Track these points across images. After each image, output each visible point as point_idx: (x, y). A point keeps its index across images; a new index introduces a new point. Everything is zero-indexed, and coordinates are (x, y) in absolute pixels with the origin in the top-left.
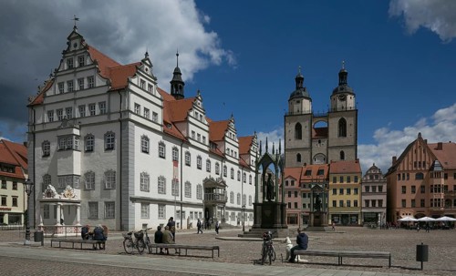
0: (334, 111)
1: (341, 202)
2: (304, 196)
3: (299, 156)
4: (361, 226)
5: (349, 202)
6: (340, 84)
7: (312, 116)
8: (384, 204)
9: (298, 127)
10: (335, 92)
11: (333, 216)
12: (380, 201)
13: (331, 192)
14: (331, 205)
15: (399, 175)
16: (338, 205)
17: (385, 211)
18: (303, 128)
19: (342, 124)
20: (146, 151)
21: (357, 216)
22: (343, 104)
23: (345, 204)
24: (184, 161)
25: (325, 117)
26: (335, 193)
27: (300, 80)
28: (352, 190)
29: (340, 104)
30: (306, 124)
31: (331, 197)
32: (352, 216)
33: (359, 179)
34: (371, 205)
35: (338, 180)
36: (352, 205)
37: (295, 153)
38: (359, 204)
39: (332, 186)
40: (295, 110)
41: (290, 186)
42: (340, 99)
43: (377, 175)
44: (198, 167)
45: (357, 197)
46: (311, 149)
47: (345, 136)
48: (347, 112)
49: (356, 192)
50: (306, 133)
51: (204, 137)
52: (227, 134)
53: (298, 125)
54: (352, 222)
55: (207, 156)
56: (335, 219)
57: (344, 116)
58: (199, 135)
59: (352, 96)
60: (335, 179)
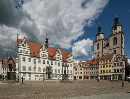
7: (103, 39)
14: (100, 72)
20: (24, 61)
21: (110, 76)
22: (116, 31)
23: (105, 71)
24: (38, 62)
25: (108, 39)
26: (101, 67)
27: (99, 28)
28: (108, 65)
29: (114, 32)
30: (100, 43)
31: (100, 69)
32: (108, 76)
33: (111, 61)
34: (116, 71)
35: (105, 62)
36: (108, 72)
37: (97, 54)
38: (111, 72)
39: (100, 65)
40: (97, 39)
41: (86, 66)
42: (114, 30)
43: (120, 58)
44: (44, 63)
45: (111, 68)
46: (103, 52)
47: (116, 44)
48: (117, 33)
49: (110, 66)
50: (101, 46)
51: (46, 55)
52: (56, 53)
53: (98, 44)
54: (108, 79)
55: (48, 60)
56: (102, 77)
57: (116, 36)
58: (44, 55)
59: (120, 27)
60: (101, 62)
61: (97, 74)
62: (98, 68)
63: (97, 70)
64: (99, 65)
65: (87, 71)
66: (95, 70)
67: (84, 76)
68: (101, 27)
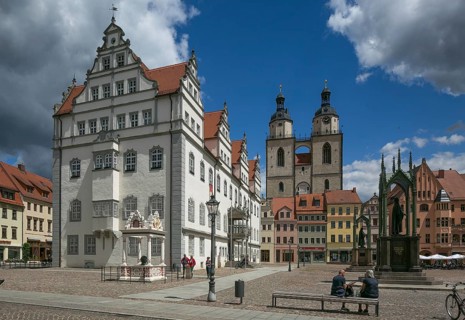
0: (317, 135)
1: (341, 237)
2: (301, 230)
3: (281, 185)
5: (348, 237)
6: (323, 105)
7: (294, 140)
9: (281, 153)
10: (318, 114)
11: (331, 252)
13: (329, 225)
14: (329, 240)
16: (337, 240)
18: (286, 153)
19: (327, 149)
20: (192, 173)
22: (328, 127)
23: (345, 238)
24: (216, 186)
25: (310, 142)
26: (333, 226)
27: (280, 100)
29: (324, 128)
30: (287, 148)
31: (330, 231)
33: (359, 211)
36: (352, 240)
37: (278, 181)
39: (330, 219)
41: (285, 218)
42: (325, 122)
46: (294, 176)
47: (330, 162)
51: (228, 158)
52: (242, 156)
53: (281, 151)
55: (231, 181)
56: (334, 256)
57: (328, 140)
58: (225, 155)
60: (333, 211)
61: (321, 245)
62: (324, 229)
63: (320, 235)
64: (324, 218)
65: (288, 234)
66: (316, 235)
67: (278, 251)
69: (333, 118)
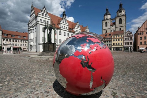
0: (118, 16)
1: (116, 44)
4: (123, 51)
5: (119, 43)
6: (120, 8)
7: (111, 19)
8: (133, 44)
11: (113, 48)
12: (131, 43)
14: (113, 45)
15: (139, 33)
17: (133, 46)
19: (120, 20)
21: (122, 48)
22: (121, 14)
23: (118, 44)
24: (59, 34)
25: (115, 19)
26: (114, 41)
27: (107, 10)
28: (120, 39)
29: (119, 14)
30: (108, 22)
31: (113, 42)
32: (120, 48)
33: (123, 36)
34: (127, 44)
35: (115, 37)
36: (120, 44)
37: (105, 30)
38: (123, 44)
39: (113, 39)
40: (105, 18)
42: (120, 13)
43: (129, 34)
44: (64, 35)
45: (122, 42)
46: (110, 29)
47: (121, 23)
48: (122, 16)
49: (121, 40)
50: (109, 24)
51: (67, 27)
52: (76, 26)
53: (106, 23)
54: (120, 50)
55: (68, 32)
56: (114, 49)
57: (121, 17)
58: (64, 27)
59: (124, 11)
60: (114, 37)
61: (110, 46)
62: (111, 42)
63: (110, 43)
64: (111, 39)
66: (109, 43)
68: (108, 9)
69: (123, 11)
